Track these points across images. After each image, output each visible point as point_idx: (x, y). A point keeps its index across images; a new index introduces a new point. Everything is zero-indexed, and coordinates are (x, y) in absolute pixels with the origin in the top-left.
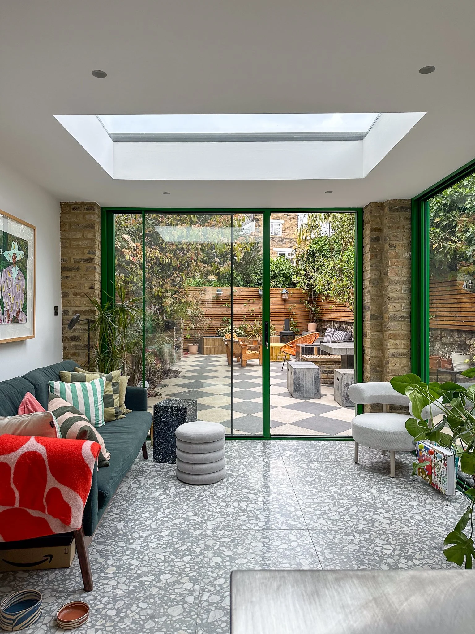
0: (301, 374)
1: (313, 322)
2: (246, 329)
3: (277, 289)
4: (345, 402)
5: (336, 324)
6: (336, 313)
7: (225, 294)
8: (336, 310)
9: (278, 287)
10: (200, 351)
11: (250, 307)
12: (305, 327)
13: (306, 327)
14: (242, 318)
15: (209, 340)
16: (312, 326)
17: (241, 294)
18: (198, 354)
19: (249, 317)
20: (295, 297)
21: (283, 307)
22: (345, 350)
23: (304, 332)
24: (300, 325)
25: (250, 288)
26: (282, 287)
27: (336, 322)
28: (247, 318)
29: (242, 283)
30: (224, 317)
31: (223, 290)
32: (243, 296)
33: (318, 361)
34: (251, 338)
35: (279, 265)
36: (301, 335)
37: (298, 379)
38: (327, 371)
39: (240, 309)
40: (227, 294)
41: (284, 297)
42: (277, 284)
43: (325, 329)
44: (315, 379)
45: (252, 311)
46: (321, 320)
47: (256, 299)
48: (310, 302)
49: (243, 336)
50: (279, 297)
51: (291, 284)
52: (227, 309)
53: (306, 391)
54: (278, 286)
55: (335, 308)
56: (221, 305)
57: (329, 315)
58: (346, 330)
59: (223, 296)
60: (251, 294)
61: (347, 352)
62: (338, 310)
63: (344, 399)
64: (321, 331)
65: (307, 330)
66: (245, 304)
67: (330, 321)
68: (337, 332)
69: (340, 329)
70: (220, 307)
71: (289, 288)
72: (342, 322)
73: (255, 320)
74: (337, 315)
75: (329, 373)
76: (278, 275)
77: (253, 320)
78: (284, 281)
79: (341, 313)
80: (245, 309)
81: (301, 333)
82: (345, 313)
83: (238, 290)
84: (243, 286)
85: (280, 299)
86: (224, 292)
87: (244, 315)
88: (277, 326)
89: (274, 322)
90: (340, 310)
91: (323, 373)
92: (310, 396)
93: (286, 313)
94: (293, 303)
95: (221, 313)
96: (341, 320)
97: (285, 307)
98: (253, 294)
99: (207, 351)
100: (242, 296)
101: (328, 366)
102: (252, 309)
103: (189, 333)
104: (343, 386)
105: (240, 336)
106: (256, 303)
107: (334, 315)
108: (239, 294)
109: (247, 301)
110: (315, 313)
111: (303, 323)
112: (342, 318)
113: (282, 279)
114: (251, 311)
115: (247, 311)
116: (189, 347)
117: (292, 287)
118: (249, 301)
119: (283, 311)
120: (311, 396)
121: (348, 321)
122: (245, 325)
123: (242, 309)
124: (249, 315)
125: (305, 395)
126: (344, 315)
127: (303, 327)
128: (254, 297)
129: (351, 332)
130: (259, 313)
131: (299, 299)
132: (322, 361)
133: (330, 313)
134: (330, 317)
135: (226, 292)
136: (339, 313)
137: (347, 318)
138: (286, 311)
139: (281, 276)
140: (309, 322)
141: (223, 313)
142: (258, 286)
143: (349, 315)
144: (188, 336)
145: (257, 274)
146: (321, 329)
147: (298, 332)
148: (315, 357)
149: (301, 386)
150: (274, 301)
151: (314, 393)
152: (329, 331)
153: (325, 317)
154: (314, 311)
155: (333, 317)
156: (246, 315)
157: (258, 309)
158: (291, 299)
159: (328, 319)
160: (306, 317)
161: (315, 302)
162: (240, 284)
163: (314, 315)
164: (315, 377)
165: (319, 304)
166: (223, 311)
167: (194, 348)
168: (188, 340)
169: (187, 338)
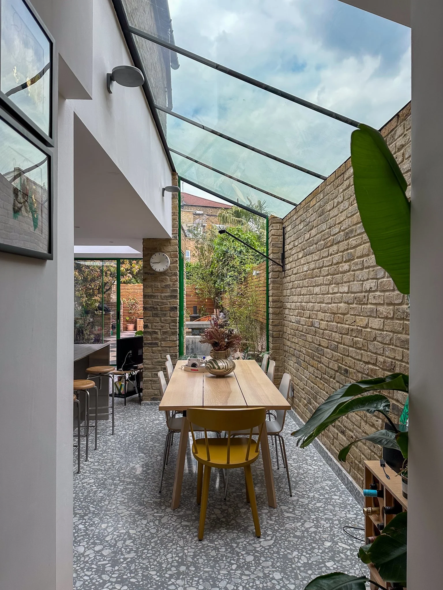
93: (199, 302)
103: (128, 316)
116: (128, 326)
119: (197, 301)
140: (215, 308)
144: (128, 318)
160: (213, 305)
167: (131, 326)
168: (127, 321)
169: (127, 320)
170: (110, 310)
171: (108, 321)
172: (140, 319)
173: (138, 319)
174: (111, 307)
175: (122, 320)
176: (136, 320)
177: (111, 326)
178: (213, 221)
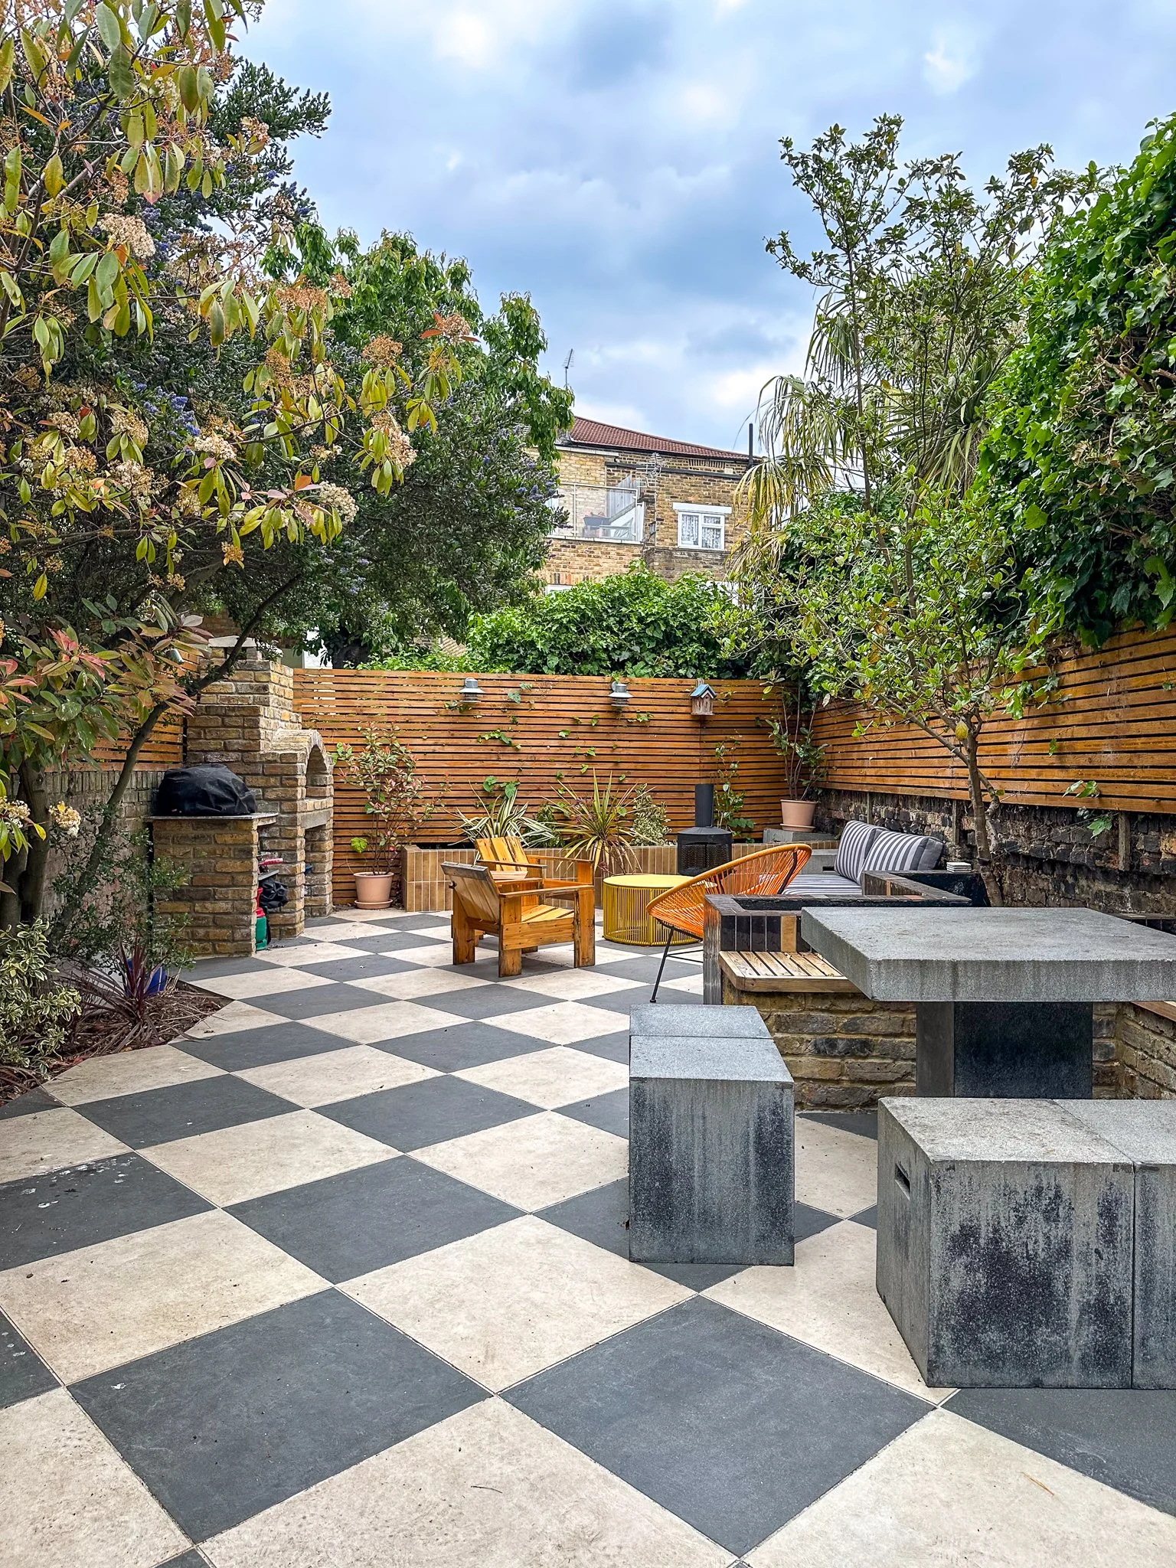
0: (678, 1111)
1: (799, 796)
2: (566, 819)
3: (678, 681)
4: (949, 1356)
5: (882, 803)
6: (881, 763)
7: (492, 698)
8: (882, 755)
9: (681, 676)
10: (397, 898)
11: (581, 743)
12: (773, 814)
13: (776, 813)
14: (553, 780)
15: (426, 856)
16: (795, 812)
17: (549, 699)
18: (391, 906)
19: (577, 780)
20: (739, 710)
21: (697, 745)
22: (948, 972)
23: (769, 833)
24: (754, 807)
25: (580, 678)
26: (695, 676)
27: (883, 798)
28: (568, 780)
29: (554, 661)
30: (488, 779)
31: (485, 683)
32: (557, 707)
33: (797, 995)
34: (576, 851)
35: (683, 601)
36: (760, 840)
37: (662, 1142)
38: (841, 1045)
39: (544, 750)
40: (498, 698)
41: (699, 711)
42: (677, 667)
43: (842, 823)
44: (762, 1150)
45: (589, 759)
46: (827, 792)
47: (601, 715)
48: (791, 728)
49: (549, 844)
50: (684, 709)
51: (728, 668)
52: (501, 750)
53: (709, 1221)
54: (682, 671)
55: (877, 746)
56: (477, 734)
57: (856, 772)
58: (920, 828)
59: (486, 705)
60: (583, 700)
61: (955, 983)
62: (889, 754)
63: (947, 1336)
64: (825, 827)
65: (777, 823)
66: (563, 734)
67: (859, 795)
68: (886, 835)
69: (898, 825)
70: (473, 742)
71: (719, 678)
72: (906, 798)
73: (596, 787)
74: (883, 772)
75: (849, 1052)
76: (679, 634)
77: (589, 787)
78: (700, 657)
79: (899, 763)
80: (565, 751)
81: (757, 835)
82: (916, 763)
83: (539, 685)
84: (557, 669)
85: (687, 717)
86: (490, 691)
87: (557, 773)
88: (675, 810)
89: (664, 795)
90: (898, 754)
91: (819, 1052)
92: (731, 1246)
93: (706, 767)
94: (730, 729)
95: (478, 764)
96: (900, 791)
97: (704, 745)
98: (592, 700)
99: (418, 897)
100: (552, 707)
101: (845, 1019)
102: (587, 751)
103: (361, 832)
104: (938, 1247)
105: (541, 845)
106: (600, 729)
107: (872, 772)
108: (542, 699)
109: (569, 722)
110: (808, 766)
111: (766, 800)
112: (906, 781)
113: (695, 647)
114: (581, 758)
115: (568, 758)
116: (360, 883)
117: (731, 678)
118: (576, 723)
119: (697, 760)
120: (736, 1252)
121: (927, 793)
122: (560, 806)
123: (552, 751)
124: (576, 772)
125: (701, 1246)
126: (914, 772)
127: (766, 814)
128: (596, 708)
129: (940, 836)
130: (609, 766)
131: (753, 717)
132: (815, 995)
133: (859, 763)
134: (860, 780)
135: (497, 691)
136: (891, 763)
137: (924, 782)
138: (707, 760)
139: (692, 640)
140: (788, 797)
141: (485, 764)
142: (612, 670)
143: (931, 772)
144: (359, 844)
145: (609, 628)
146: (827, 820)
147: (750, 831)
148: (781, 973)
149: (676, 1186)
150: (663, 723)
151: (754, 1233)
152: (856, 831)
153: (841, 779)
154: (805, 759)
155: (869, 780)
156: (565, 773)
157: (608, 751)
158: (726, 717)
159: (850, 788)
160: (776, 779)
161: (807, 728)
162: (545, 663)
163: (805, 772)
164: (759, 1137)
165: (820, 736)
166: (483, 757)
167: (375, 886)
168: (358, 858)
169: (355, 852)
170: (250, 799)
171: (236, 866)
172: (422, 846)
173: (412, 850)
174: (261, 781)
175: (329, 855)
176: (402, 852)
177: (254, 892)
178: (674, 490)
